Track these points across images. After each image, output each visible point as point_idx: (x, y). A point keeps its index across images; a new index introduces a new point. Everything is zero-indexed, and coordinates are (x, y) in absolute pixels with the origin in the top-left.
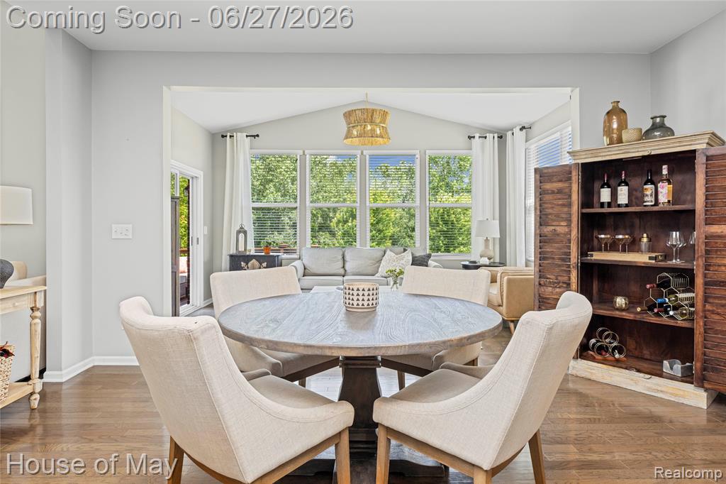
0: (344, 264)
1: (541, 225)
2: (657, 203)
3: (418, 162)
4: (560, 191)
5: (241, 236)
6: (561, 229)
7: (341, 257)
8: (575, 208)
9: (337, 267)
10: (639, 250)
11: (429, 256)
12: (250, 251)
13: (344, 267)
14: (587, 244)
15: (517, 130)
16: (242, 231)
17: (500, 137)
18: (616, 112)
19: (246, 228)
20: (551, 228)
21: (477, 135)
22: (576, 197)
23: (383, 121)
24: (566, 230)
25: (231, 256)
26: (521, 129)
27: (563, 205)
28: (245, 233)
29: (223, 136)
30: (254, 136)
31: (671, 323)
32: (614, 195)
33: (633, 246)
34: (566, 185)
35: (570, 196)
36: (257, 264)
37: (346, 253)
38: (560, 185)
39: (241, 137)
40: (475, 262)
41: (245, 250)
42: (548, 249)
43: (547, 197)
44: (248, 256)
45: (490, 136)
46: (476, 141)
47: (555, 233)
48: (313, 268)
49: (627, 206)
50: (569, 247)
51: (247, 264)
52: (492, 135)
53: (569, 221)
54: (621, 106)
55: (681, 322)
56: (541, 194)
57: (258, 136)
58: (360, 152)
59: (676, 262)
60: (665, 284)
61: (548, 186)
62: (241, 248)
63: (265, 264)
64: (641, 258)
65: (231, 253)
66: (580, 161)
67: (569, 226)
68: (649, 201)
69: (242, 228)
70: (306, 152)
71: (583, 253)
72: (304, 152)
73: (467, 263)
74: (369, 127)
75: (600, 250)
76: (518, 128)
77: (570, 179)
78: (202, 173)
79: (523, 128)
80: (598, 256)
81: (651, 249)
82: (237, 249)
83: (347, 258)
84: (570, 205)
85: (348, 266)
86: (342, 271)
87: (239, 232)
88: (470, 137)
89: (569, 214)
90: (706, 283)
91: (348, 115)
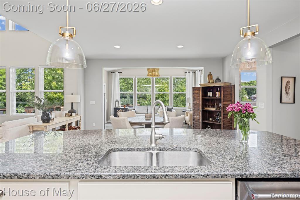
0: (147, 110)
1: (194, 101)
3: (170, 79)
5: (117, 102)
6: (198, 102)
7: (146, 109)
9: (145, 111)
11: (172, 108)
12: (119, 107)
13: (147, 111)
14: (203, 106)
16: (117, 101)
17: (195, 72)
18: (210, 75)
19: (118, 100)
20: (196, 102)
21: (187, 72)
22: (201, 95)
23: (158, 71)
25: (114, 108)
27: (198, 97)
28: (118, 101)
29: (111, 73)
30: (121, 73)
31: (218, 123)
32: (210, 94)
33: (213, 106)
34: (199, 92)
35: (199, 94)
36: (122, 110)
37: (148, 108)
38: (197, 92)
39: (117, 73)
40: (186, 110)
41: (118, 106)
42: (195, 107)
43: (195, 94)
44: (119, 108)
46: (187, 74)
48: (138, 112)
50: (199, 107)
51: (119, 111)
52: (192, 72)
53: (199, 100)
54: (211, 73)
55: (220, 123)
56: (194, 93)
57: (122, 72)
60: (218, 115)
61: (195, 92)
62: (117, 106)
63: (124, 111)
64: (214, 109)
65: (114, 107)
66: (202, 86)
67: (199, 101)
69: (117, 100)
70: (136, 77)
71: (203, 108)
72: (135, 77)
73: (184, 110)
74: (154, 73)
76: (198, 71)
77: (199, 91)
78: (106, 84)
79: (200, 71)
80: (206, 109)
81: (217, 107)
82: (116, 106)
83: (148, 109)
84: (199, 97)
85: (149, 111)
86: (147, 113)
87: (116, 101)
88: (185, 72)
89: (199, 99)
90: (223, 115)
91: (148, 69)
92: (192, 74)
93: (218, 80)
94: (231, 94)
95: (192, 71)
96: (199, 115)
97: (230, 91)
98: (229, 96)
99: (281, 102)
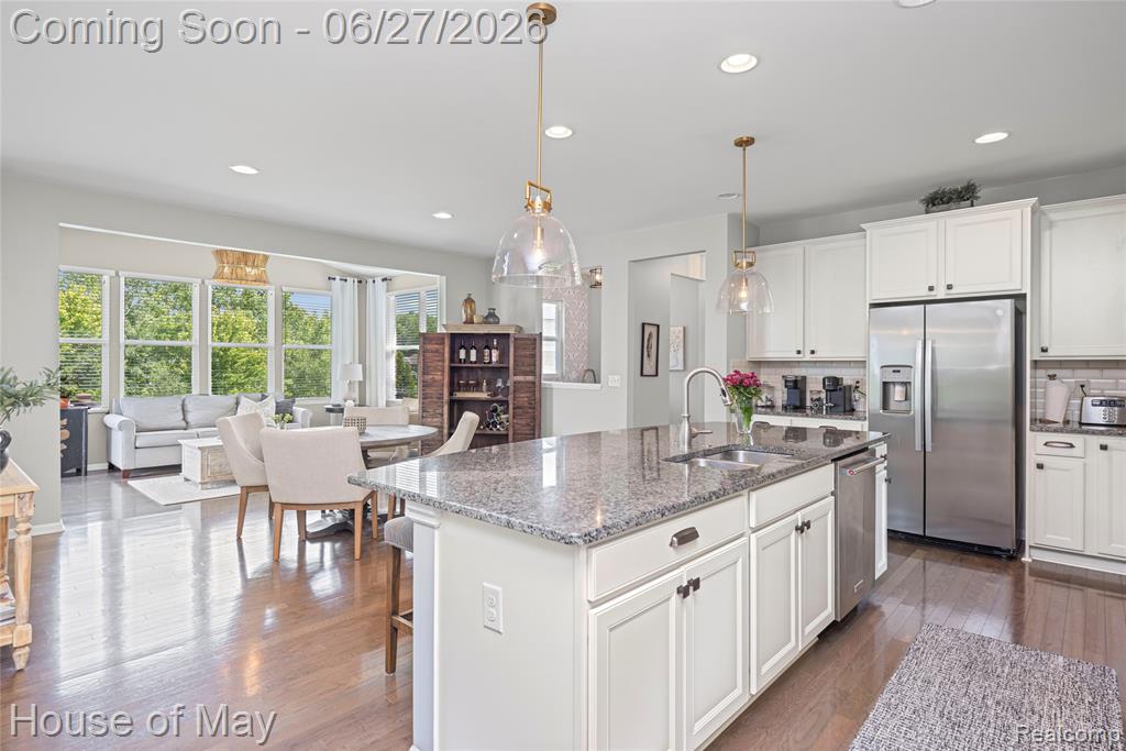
0: (185, 415)
1: (424, 374)
2: (490, 362)
3: (272, 298)
4: (437, 351)
6: (438, 378)
7: (180, 408)
8: (447, 363)
9: (177, 419)
10: (482, 391)
13: (184, 419)
14: (453, 388)
15: (378, 280)
17: (360, 282)
18: (469, 301)
20: (432, 377)
21: (338, 278)
22: (447, 355)
24: (440, 378)
26: (383, 280)
27: (439, 361)
31: (498, 432)
32: (468, 354)
33: (477, 387)
34: (441, 347)
35: (443, 355)
37: (187, 402)
38: (437, 346)
40: (339, 405)
42: (428, 391)
43: (428, 355)
45: (350, 280)
46: (337, 283)
47: (434, 380)
48: (143, 421)
49: (475, 362)
50: (443, 390)
52: (352, 280)
53: (443, 371)
54: (472, 297)
55: (502, 431)
56: (424, 352)
58: (200, 281)
59: (500, 397)
60: (495, 410)
61: (429, 347)
64: (483, 395)
66: (450, 332)
67: (443, 375)
68: (487, 360)
71: (451, 394)
73: (330, 407)
75: (459, 391)
76: (380, 278)
77: (443, 343)
80: (459, 395)
81: (488, 390)
83: (189, 407)
84: (443, 361)
85: (190, 417)
86: (183, 424)
88: (331, 279)
89: (443, 367)
90: (514, 408)
91: (219, 254)
92: (351, 284)
93: (491, 317)
94: (534, 356)
95: (351, 275)
96: (442, 415)
97: (531, 347)
98: (527, 360)
99: (642, 374)
